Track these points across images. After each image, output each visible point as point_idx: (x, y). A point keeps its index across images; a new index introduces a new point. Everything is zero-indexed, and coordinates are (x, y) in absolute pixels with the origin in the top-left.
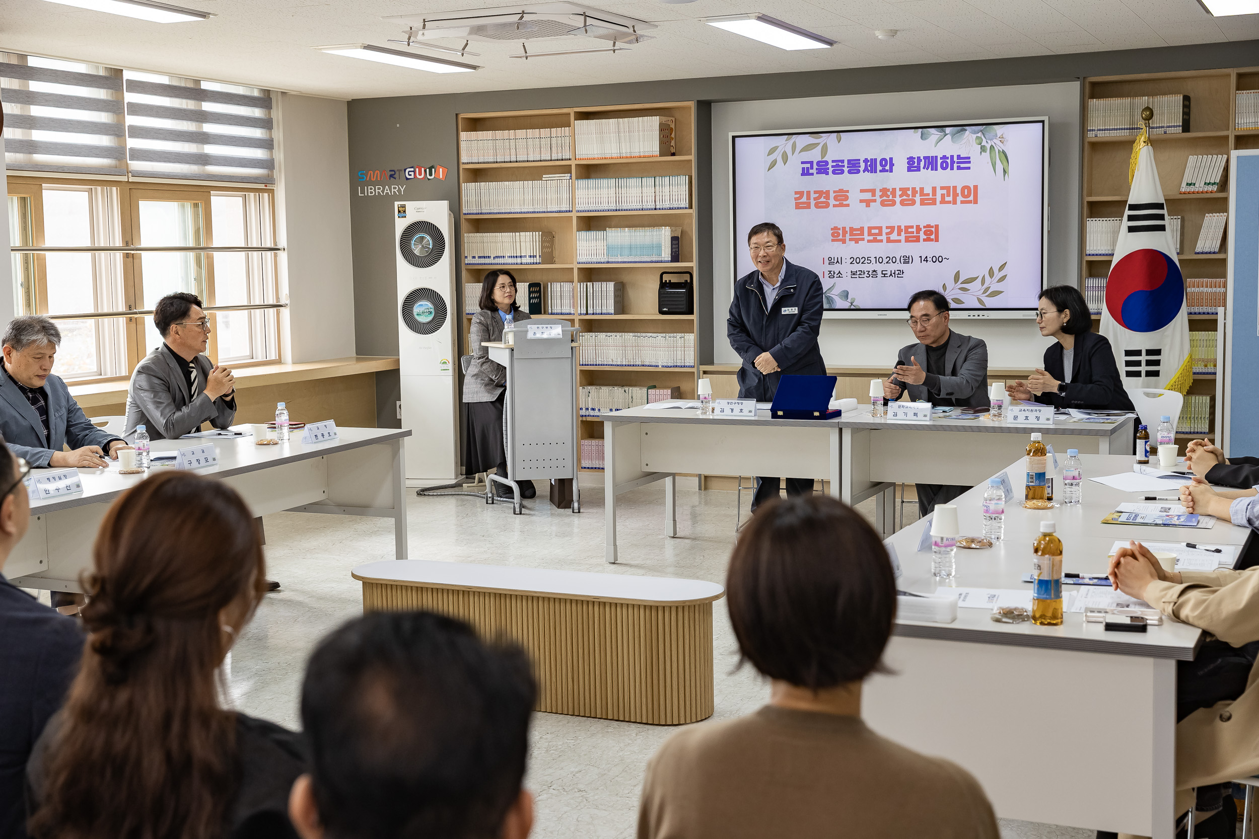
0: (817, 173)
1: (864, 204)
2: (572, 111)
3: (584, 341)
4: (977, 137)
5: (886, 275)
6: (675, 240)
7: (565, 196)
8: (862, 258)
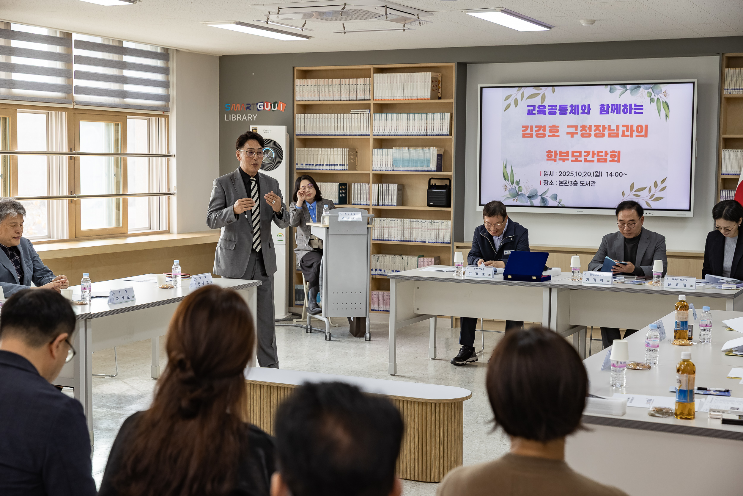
0: (538, 114)
1: (570, 135)
2: (372, 67)
3: (375, 224)
4: (648, 92)
5: (583, 184)
6: (439, 156)
7: (365, 124)
8: (567, 172)
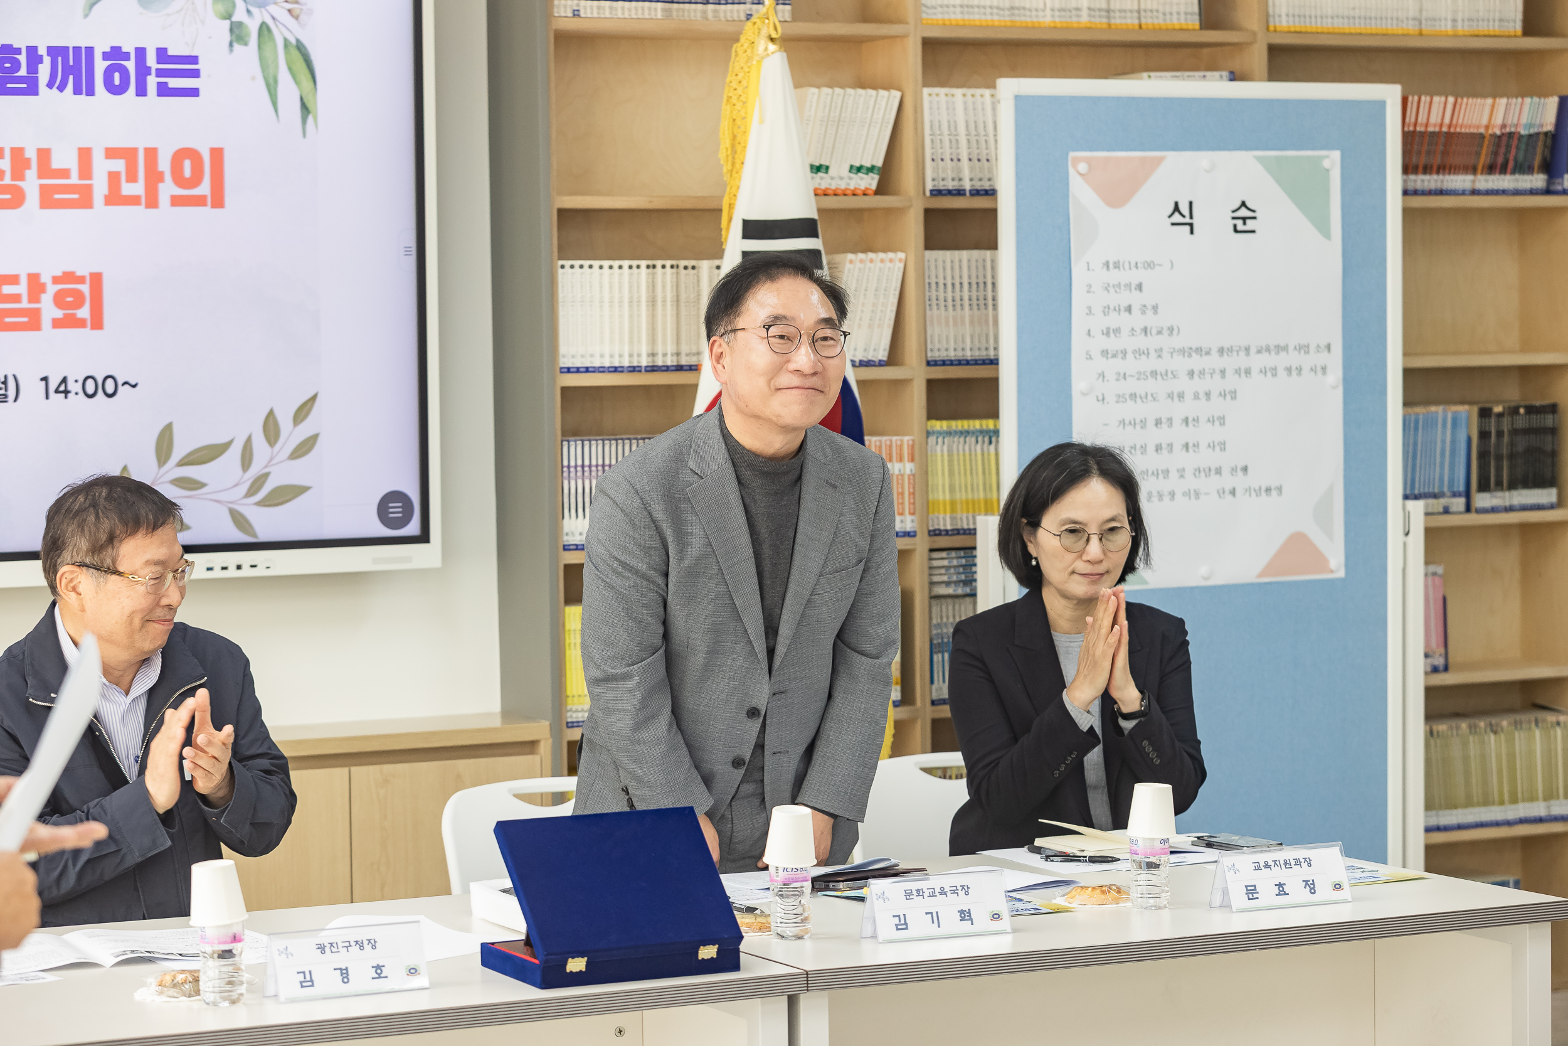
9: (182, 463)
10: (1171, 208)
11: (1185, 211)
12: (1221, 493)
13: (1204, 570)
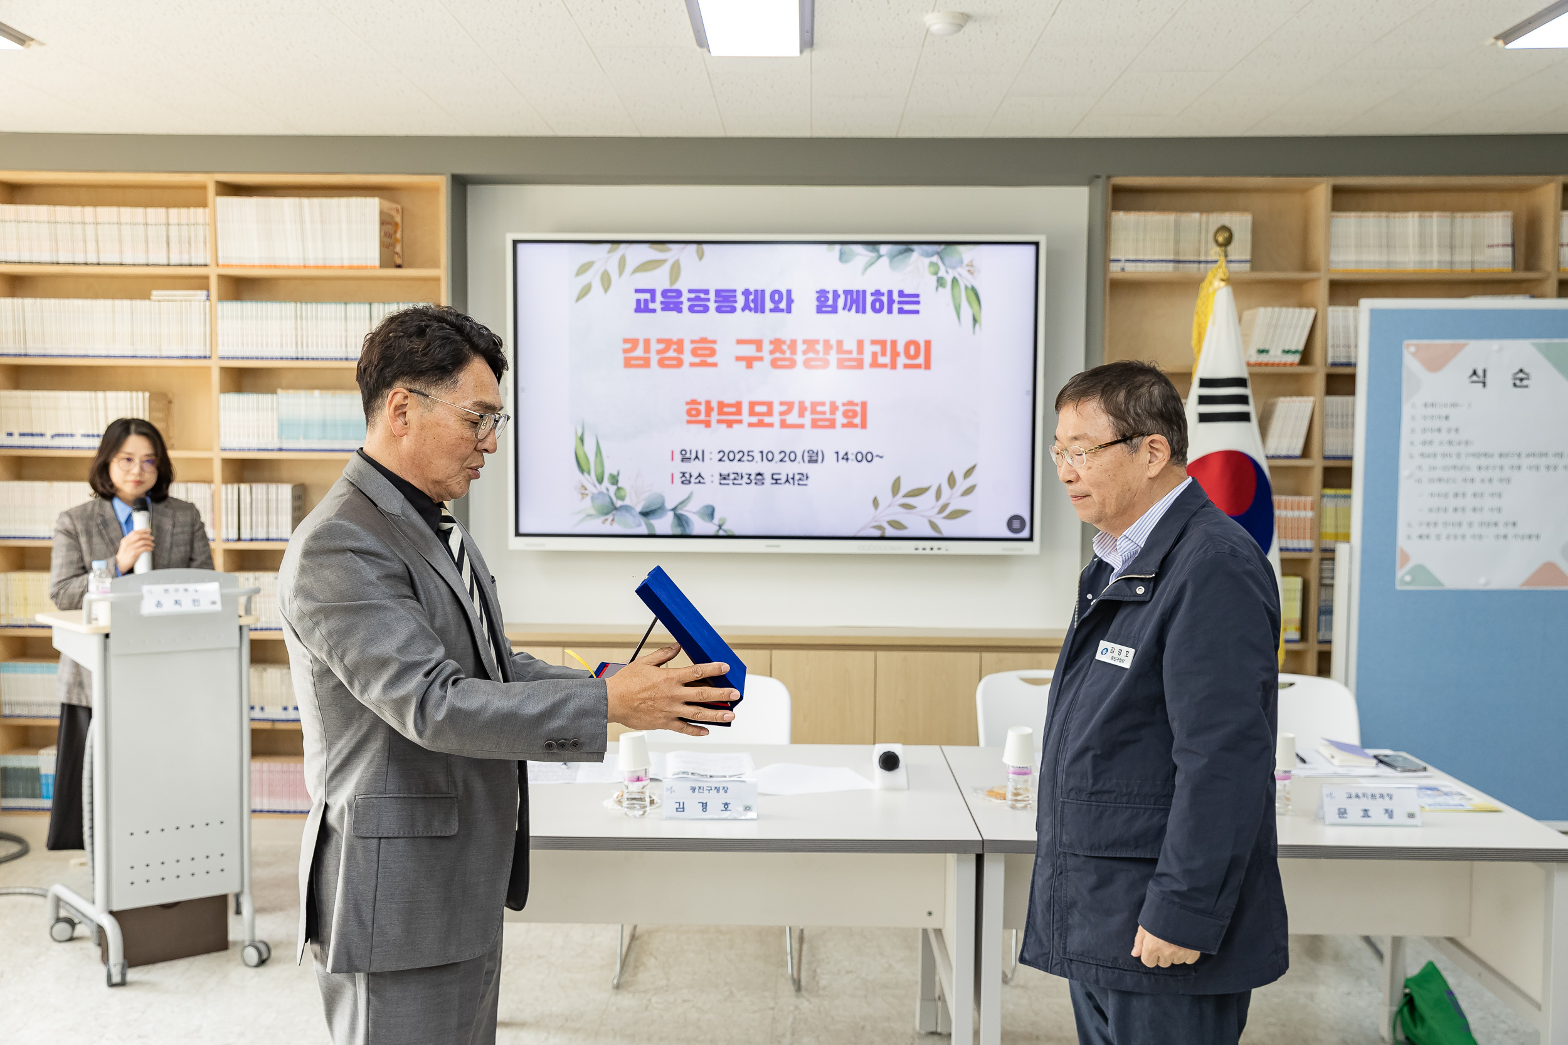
0: (663, 309)
1: (743, 364)
2: (209, 180)
4: (932, 264)
5: (779, 481)
7: (196, 329)
8: (738, 453)
9: (907, 495)
10: (1471, 372)
11: (1480, 373)
12: (1497, 537)
13: (1482, 581)
